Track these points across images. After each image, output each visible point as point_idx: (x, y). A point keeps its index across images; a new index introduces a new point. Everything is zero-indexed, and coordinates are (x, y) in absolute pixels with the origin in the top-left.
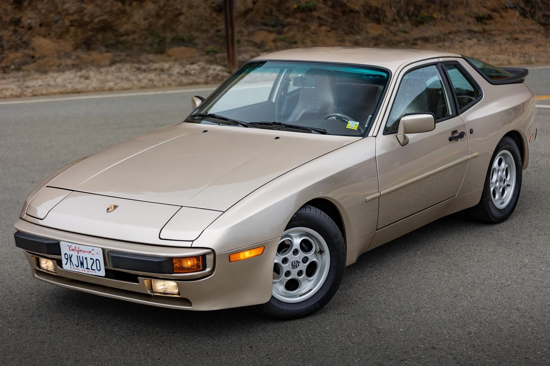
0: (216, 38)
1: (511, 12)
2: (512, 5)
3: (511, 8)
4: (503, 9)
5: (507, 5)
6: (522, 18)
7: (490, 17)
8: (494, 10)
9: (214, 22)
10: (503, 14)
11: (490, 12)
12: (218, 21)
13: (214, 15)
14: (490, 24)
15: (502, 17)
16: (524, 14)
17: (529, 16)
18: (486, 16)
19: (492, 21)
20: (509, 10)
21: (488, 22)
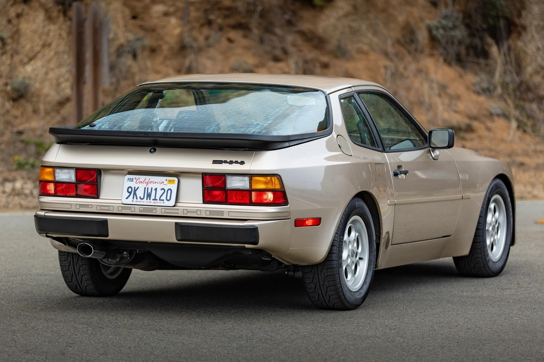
0: (20, 145)
1: (500, 123)
2: (499, 111)
3: (498, 115)
4: (486, 116)
5: (493, 111)
6: (519, 134)
7: (469, 129)
8: (475, 118)
9: (10, 118)
10: (490, 124)
11: (467, 121)
12: (16, 117)
13: (8, 105)
14: (472, 140)
15: (489, 129)
16: (521, 126)
17: (529, 130)
18: (463, 126)
19: (473, 136)
20: (496, 119)
21: (468, 136)
